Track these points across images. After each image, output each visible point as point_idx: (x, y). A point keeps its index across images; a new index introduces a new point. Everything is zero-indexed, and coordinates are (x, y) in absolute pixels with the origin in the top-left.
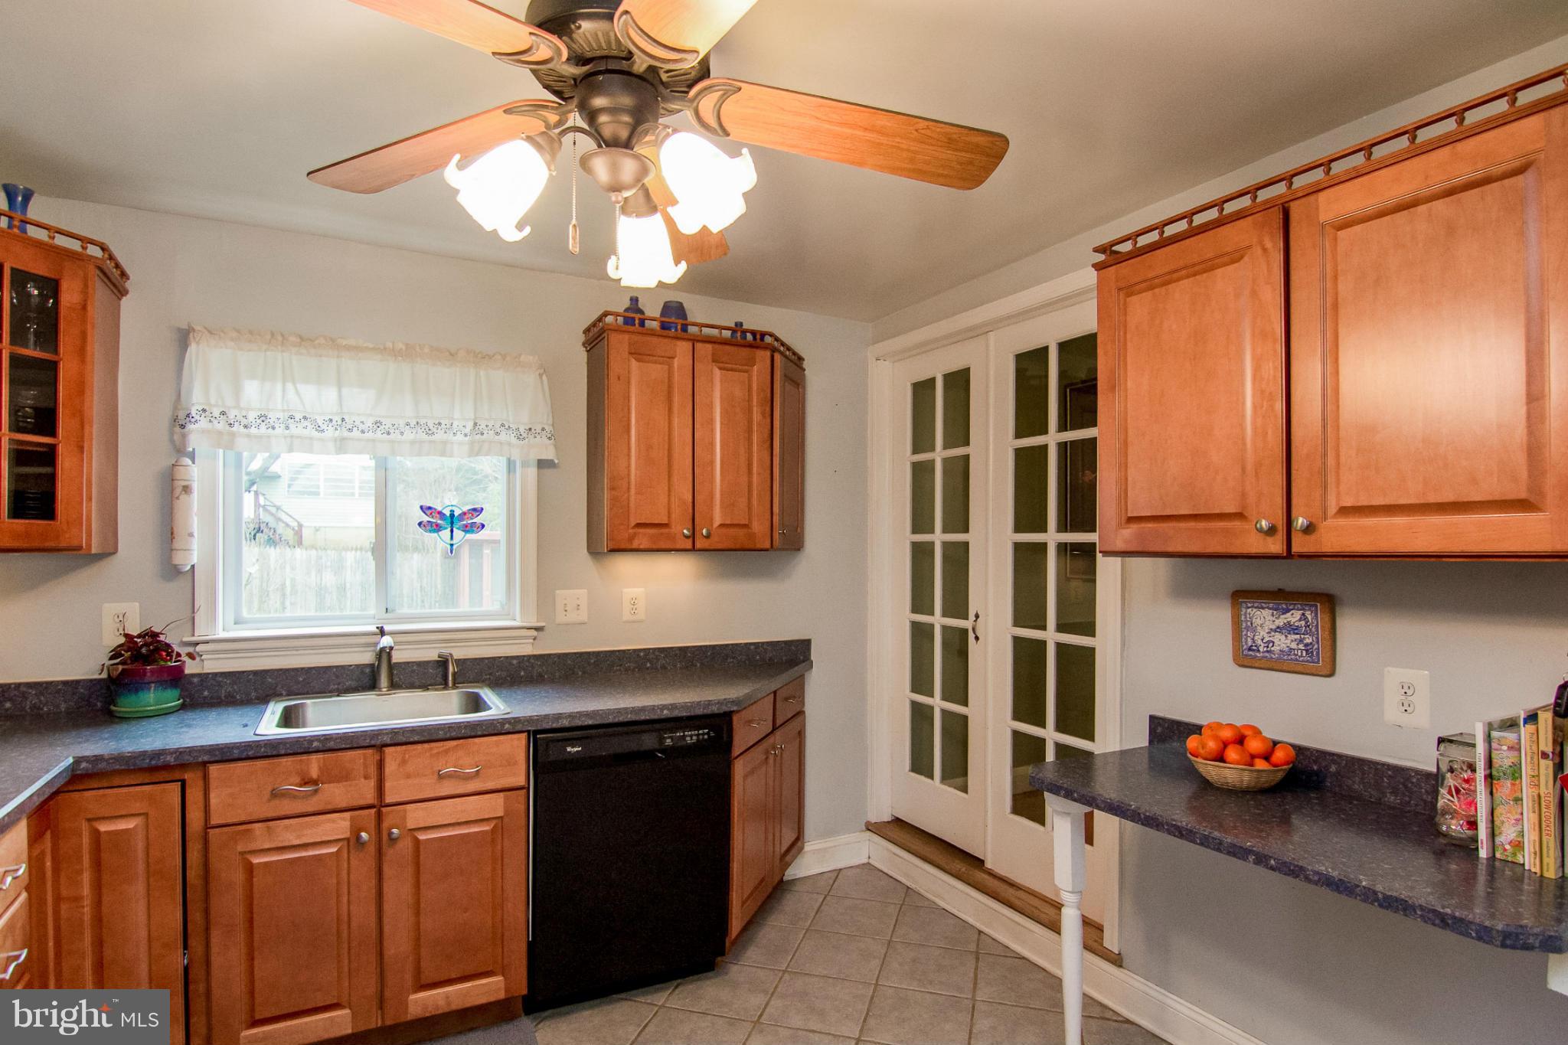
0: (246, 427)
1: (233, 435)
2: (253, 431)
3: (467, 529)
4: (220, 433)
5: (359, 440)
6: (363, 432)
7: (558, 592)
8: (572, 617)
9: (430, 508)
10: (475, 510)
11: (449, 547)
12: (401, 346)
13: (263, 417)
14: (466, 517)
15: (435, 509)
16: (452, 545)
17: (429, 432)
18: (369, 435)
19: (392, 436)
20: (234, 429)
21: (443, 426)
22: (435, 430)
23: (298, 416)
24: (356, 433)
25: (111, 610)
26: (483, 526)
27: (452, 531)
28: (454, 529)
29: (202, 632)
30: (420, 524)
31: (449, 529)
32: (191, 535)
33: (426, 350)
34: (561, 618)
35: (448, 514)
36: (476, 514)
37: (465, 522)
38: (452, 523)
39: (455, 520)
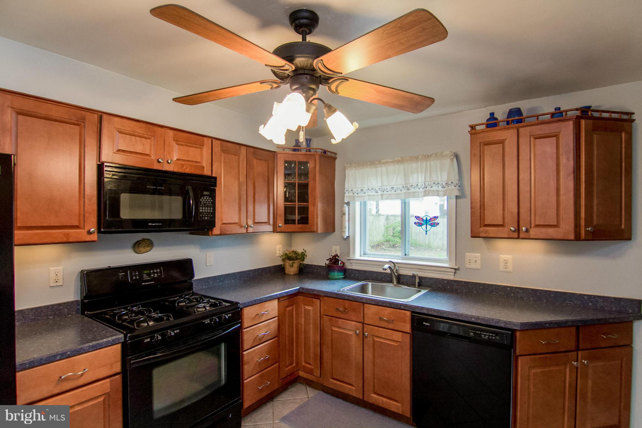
0: (357, 194)
1: (354, 197)
2: (359, 195)
3: (432, 225)
4: (351, 196)
5: (386, 195)
6: (387, 192)
7: (467, 254)
8: (473, 266)
9: (418, 217)
10: (435, 217)
11: (425, 232)
12: (400, 159)
13: (362, 190)
14: (432, 220)
15: (420, 217)
16: (426, 231)
17: (408, 189)
18: (389, 193)
19: (397, 192)
20: (355, 195)
21: (413, 186)
22: (410, 188)
23: (370, 189)
24: (385, 192)
25: (334, 247)
26: (438, 224)
27: (426, 226)
28: (427, 225)
29: (351, 257)
30: (415, 223)
31: (425, 225)
32: (345, 227)
33: (408, 158)
34: (468, 266)
35: (425, 219)
36: (435, 219)
37: (431, 222)
38: (426, 223)
39: (428, 222)
